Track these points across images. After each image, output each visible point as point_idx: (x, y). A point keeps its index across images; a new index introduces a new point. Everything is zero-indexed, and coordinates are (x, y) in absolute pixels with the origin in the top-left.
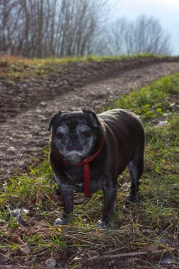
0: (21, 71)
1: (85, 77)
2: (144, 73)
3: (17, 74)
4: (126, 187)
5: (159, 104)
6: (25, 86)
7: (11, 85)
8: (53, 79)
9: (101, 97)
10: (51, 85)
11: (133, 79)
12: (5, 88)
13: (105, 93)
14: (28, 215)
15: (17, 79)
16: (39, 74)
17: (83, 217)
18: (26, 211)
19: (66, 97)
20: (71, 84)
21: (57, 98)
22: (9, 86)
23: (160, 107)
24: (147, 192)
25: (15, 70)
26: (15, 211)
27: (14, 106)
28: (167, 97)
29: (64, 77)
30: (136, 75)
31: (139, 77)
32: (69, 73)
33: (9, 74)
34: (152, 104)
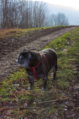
0: (20, 34)
1: (41, 35)
2: (60, 32)
3: (19, 35)
4: (52, 75)
5: (64, 43)
6: (21, 39)
7: (17, 39)
8: (30, 36)
9: (45, 41)
10: (30, 38)
11: (56, 34)
12: (15, 40)
13: (47, 40)
14: (19, 86)
15: (19, 37)
16: (26, 34)
17: (37, 87)
18: (18, 85)
19: (34, 42)
20: (36, 37)
21: (31, 42)
22: (16, 39)
23: (64, 44)
24: (59, 76)
25: (18, 34)
26: (15, 85)
27: (17, 46)
28: (66, 40)
29: (34, 35)
30: (57, 33)
31: (58, 34)
32: (35, 33)
33: (16, 35)
34: (62, 43)
